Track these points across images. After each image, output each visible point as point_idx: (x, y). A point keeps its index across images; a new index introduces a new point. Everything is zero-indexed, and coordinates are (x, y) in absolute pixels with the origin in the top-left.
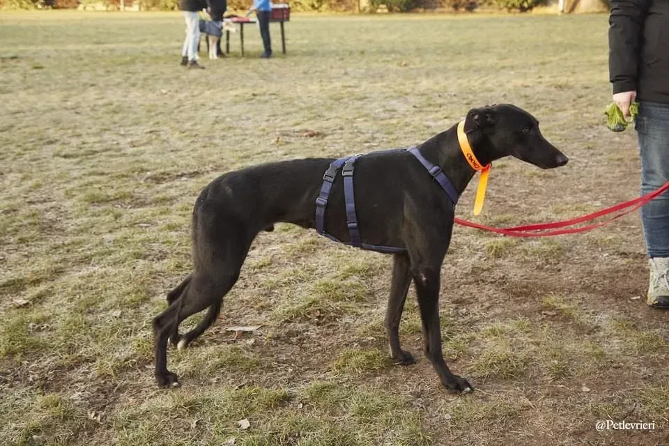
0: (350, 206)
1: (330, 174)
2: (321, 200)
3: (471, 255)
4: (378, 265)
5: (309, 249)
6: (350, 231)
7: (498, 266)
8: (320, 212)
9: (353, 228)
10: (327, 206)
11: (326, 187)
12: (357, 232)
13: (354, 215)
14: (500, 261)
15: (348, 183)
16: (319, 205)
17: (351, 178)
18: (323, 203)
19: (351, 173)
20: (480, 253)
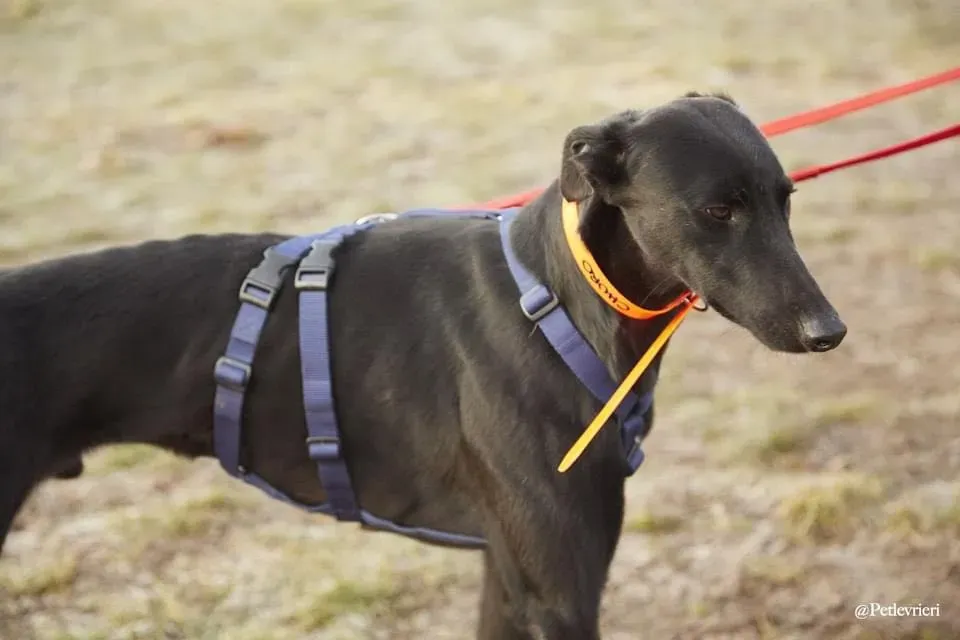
0: (317, 387)
1: (261, 281)
2: (233, 367)
3: (735, 536)
4: (431, 578)
5: (204, 527)
6: (322, 468)
7: (827, 570)
8: (227, 403)
9: (326, 459)
10: (251, 385)
11: (248, 325)
12: (341, 474)
13: (330, 416)
14: (831, 554)
15: (313, 312)
16: (227, 384)
17: (322, 296)
18: (236, 376)
19: (321, 281)
20: (764, 529)
